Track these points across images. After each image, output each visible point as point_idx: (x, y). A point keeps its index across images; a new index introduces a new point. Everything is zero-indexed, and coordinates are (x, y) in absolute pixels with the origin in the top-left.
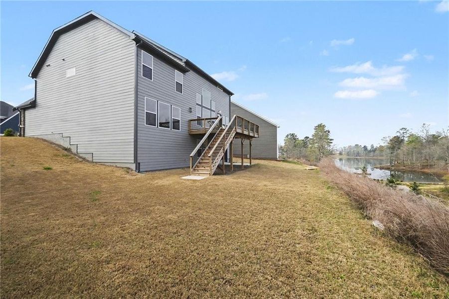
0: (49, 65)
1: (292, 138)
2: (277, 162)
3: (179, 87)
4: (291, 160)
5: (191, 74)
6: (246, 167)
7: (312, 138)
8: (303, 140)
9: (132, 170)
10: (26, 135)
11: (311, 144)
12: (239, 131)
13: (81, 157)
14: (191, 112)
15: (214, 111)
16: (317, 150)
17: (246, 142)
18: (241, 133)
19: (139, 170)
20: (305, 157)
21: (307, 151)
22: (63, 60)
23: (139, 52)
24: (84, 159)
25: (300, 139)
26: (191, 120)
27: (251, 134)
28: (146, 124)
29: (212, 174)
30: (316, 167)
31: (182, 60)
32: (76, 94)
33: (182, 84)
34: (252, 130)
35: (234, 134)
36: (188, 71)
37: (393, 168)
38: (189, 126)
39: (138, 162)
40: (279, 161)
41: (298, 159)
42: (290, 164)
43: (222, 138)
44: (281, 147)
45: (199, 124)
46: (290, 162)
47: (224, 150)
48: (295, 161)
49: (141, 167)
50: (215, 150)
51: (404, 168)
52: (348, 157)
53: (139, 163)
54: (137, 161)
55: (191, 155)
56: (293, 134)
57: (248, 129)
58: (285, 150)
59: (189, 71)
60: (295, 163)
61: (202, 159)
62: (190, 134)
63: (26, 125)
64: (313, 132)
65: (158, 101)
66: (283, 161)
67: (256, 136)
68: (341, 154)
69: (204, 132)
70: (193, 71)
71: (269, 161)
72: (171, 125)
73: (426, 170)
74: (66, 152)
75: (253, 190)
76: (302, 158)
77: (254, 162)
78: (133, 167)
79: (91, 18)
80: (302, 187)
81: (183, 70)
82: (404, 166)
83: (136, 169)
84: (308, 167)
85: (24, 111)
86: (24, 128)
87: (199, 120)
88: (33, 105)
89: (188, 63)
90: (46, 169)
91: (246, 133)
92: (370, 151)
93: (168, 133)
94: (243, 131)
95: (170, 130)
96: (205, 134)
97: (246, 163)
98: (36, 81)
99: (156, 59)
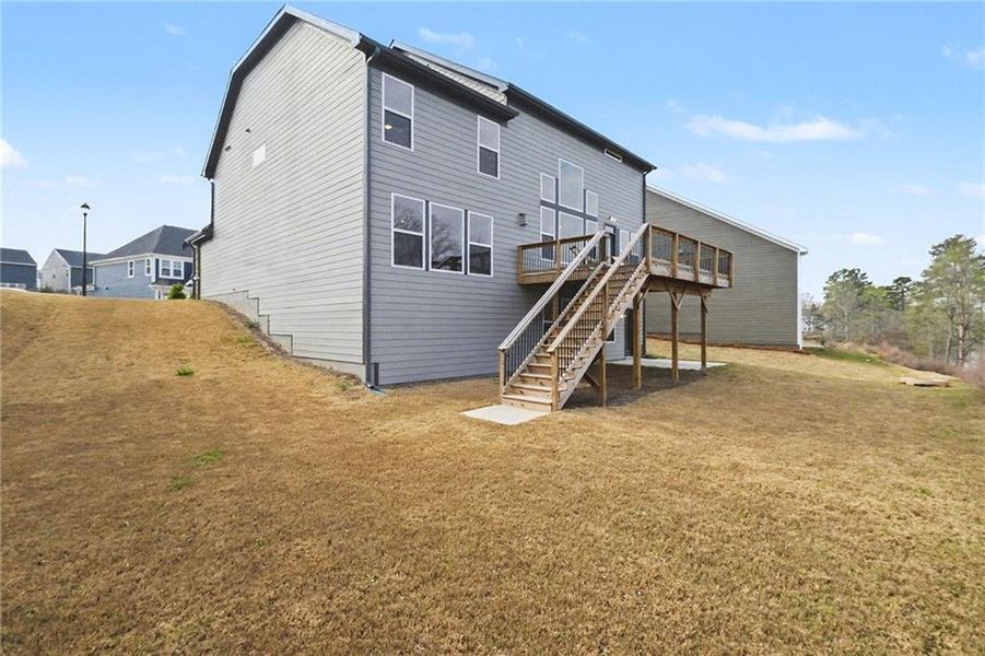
0: (229, 147)
1: (853, 281)
2: (798, 356)
3: (489, 162)
4: (845, 346)
5: (523, 122)
6: (688, 375)
7: (922, 280)
8: (888, 288)
9: (358, 382)
10: (202, 295)
11: (918, 298)
12: (660, 270)
13: (272, 345)
14: (523, 225)
15: (594, 219)
16: (941, 318)
17: (688, 301)
18: (668, 278)
19: (377, 383)
20: (898, 338)
21: (905, 321)
22: (248, 131)
23: (374, 78)
24: (278, 348)
25: (876, 284)
26: (524, 247)
27: (704, 279)
28: (395, 263)
29: (561, 405)
30: (946, 378)
31: (497, 88)
32: (266, 202)
33: (498, 151)
34: (708, 265)
35: (641, 283)
36: (512, 116)
38: (519, 263)
39: (373, 361)
40: (807, 352)
41: (871, 344)
42: (844, 363)
43: (598, 296)
44: (814, 308)
45: (548, 254)
46: (841, 356)
47: (603, 330)
48: (862, 350)
49: (381, 374)
50: (574, 330)
53: (376, 365)
54: (369, 360)
55: (501, 347)
56: (853, 271)
57: (694, 265)
58: (827, 316)
59: (517, 114)
60: (860, 359)
61: (538, 358)
62: (520, 284)
63: (202, 275)
64: (928, 261)
65: (427, 202)
66: (819, 352)
67: (722, 282)
69: (549, 280)
70: (527, 112)
71: (770, 353)
72: (465, 262)
74: (249, 332)
75: (680, 489)
76: (885, 344)
77: (719, 357)
78: (361, 372)
79: (287, 23)
80: (900, 487)
81: (500, 115)
83: (368, 379)
84: (913, 377)
85: (199, 247)
86: (199, 281)
87: (548, 245)
88: (209, 234)
89: (513, 93)
90: (180, 374)
91: (684, 274)
93: (460, 283)
94: (674, 271)
95: (464, 276)
96: (550, 284)
97: (689, 359)
98: (213, 184)
99: (424, 93)
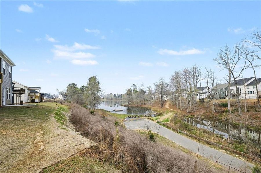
1: (73, 86)
11: (86, 91)
16: (90, 95)
21: (83, 96)
37: (130, 106)
51: (134, 105)
52: (107, 100)
68: (103, 98)
73: (143, 106)
82: (134, 104)
92: (117, 97)
